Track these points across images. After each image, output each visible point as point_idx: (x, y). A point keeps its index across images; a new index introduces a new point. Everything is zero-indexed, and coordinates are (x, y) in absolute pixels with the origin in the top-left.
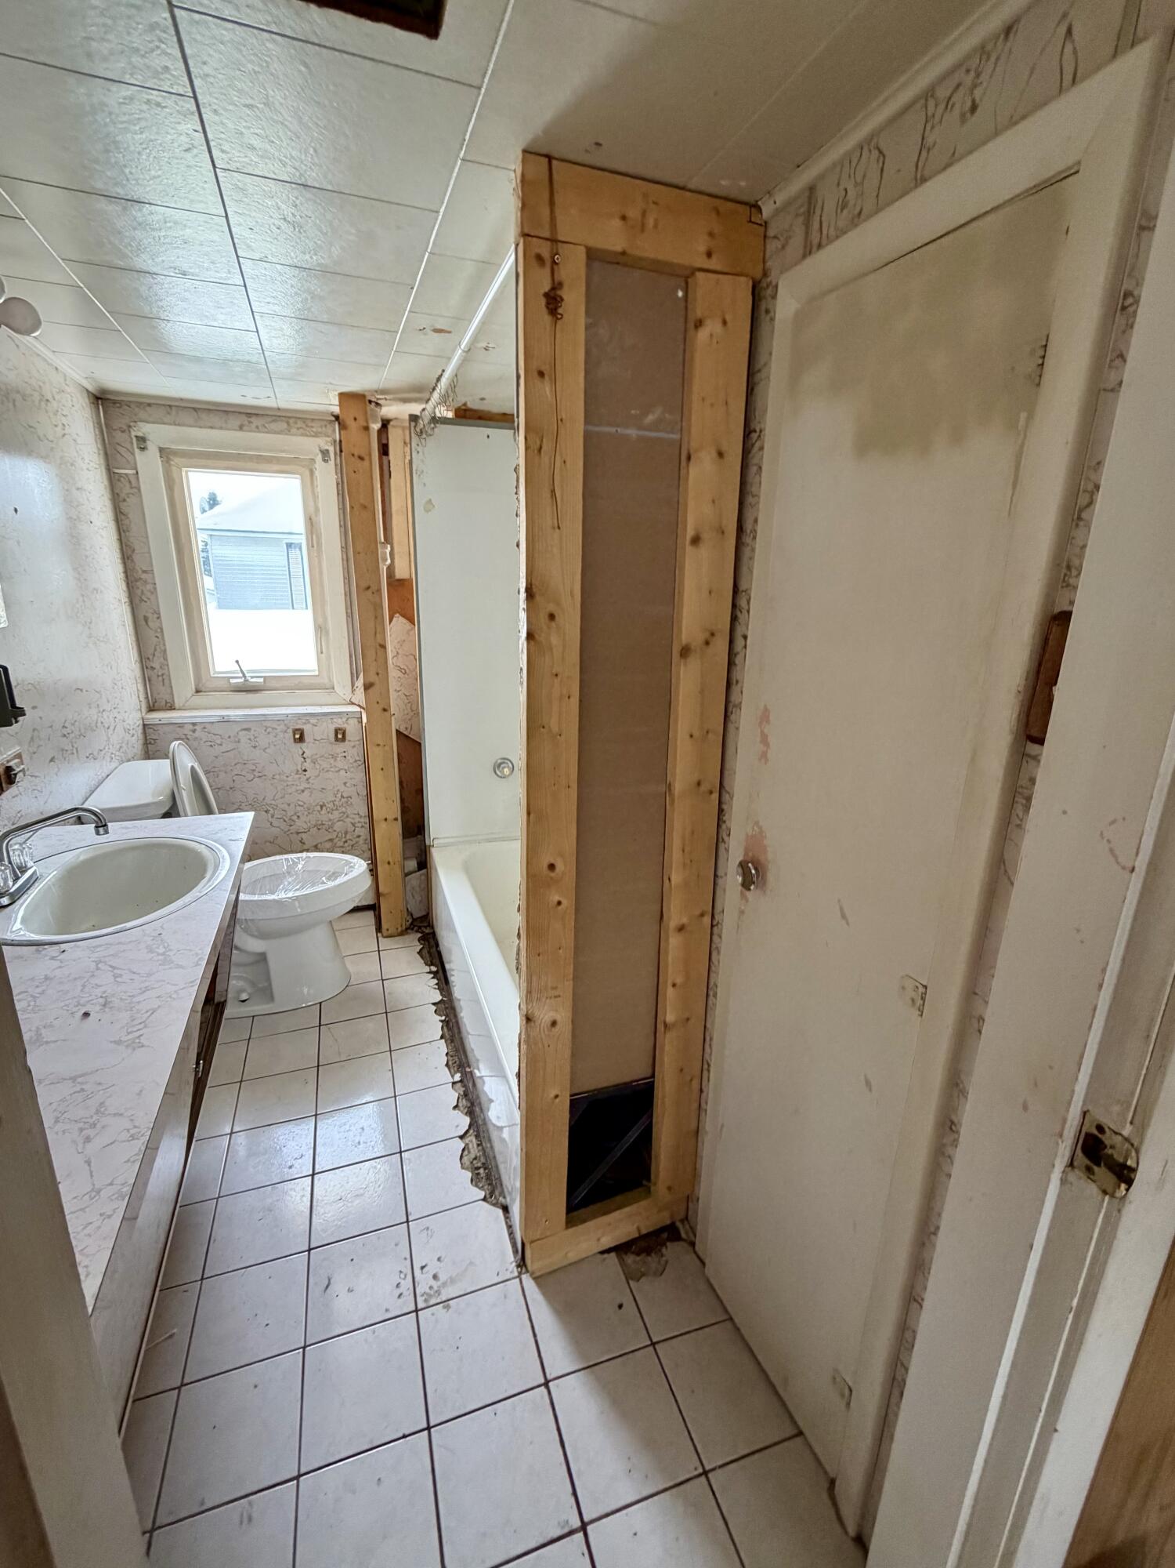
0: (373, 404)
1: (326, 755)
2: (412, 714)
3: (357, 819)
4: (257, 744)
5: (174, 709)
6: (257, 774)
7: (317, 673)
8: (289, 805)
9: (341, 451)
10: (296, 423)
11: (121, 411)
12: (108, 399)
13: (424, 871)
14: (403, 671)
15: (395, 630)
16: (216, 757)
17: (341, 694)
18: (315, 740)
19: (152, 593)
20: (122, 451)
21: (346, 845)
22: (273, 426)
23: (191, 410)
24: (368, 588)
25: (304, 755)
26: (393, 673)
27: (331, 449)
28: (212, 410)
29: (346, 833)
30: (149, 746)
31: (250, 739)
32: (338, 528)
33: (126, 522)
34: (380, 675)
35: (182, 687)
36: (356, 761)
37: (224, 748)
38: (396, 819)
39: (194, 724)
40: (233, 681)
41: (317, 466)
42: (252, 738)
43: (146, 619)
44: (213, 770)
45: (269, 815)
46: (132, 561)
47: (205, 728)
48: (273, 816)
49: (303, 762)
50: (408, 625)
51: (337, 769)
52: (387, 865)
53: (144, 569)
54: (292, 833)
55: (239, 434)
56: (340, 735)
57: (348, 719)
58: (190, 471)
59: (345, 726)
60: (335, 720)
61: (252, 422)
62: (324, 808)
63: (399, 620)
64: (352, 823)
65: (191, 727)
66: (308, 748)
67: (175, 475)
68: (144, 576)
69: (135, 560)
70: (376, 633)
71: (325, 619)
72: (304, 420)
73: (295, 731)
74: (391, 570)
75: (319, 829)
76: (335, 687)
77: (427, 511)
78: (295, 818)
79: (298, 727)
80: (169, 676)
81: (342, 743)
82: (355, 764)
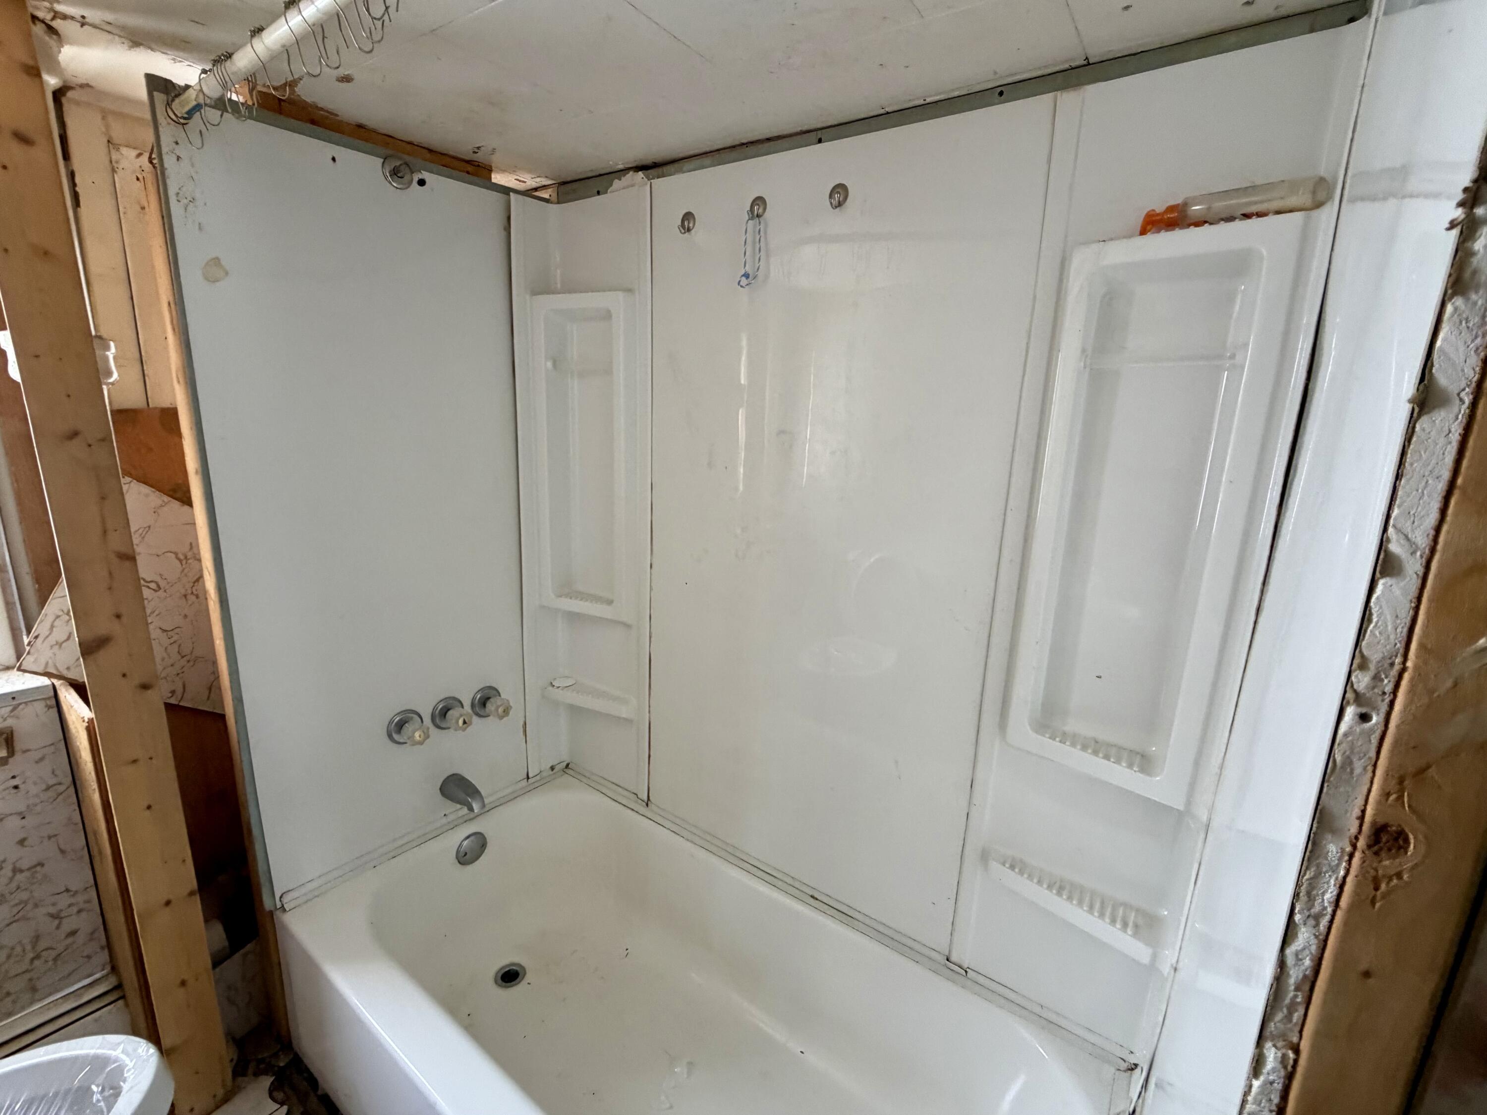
0: (41, 26)
21: (38, 963)
29: (36, 938)
34: (124, 619)
50: (162, 498)
52: (178, 989)
59: (10, 722)
64: (52, 914)
70: (106, 531)
77: (209, 279)
81: (11, 760)
82: (51, 794)
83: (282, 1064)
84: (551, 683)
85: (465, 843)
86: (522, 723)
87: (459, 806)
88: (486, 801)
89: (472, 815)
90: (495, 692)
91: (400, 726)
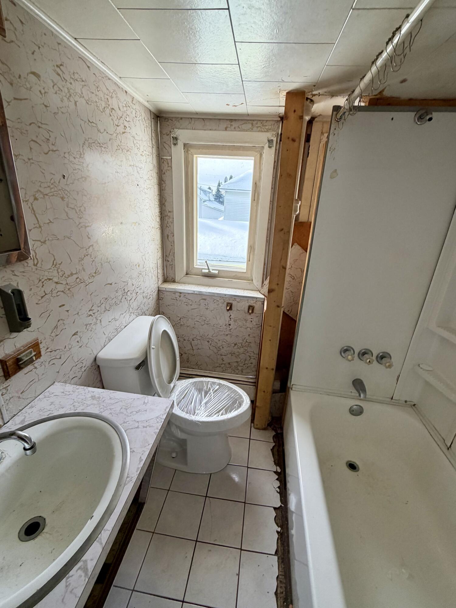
0: (309, 100)
1: (242, 319)
2: (293, 303)
3: (252, 355)
4: (208, 308)
5: (175, 282)
6: (206, 323)
7: (245, 271)
8: (219, 341)
9: (281, 141)
10: (257, 123)
11: (168, 123)
12: (163, 117)
13: (283, 394)
14: (293, 278)
15: (294, 251)
16: (189, 311)
17: (255, 284)
18: (237, 310)
19: (172, 223)
20: (167, 147)
21: (244, 366)
22: (244, 127)
23: (202, 119)
24: (282, 230)
25: (231, 317)
26: (287, 278)
27: (275, 139)
28: (212, 119)
29: (246, 360)
30: (160, 301)
31: (205, 305)
32: (271, 189)
33: (164, 185)
34: (279, 285)
35: (180, 272)
36: (257, 325)
37: (192, 307)
38: (273, 369)
39: (180, 293)
40: (203, 271)
41: (264, 151)
42: (206, 304)
43: (168, 236)
44: (186, 317)
45: (209, 344)
46: (165, 206)
47: (185, 296)
48: (210, 345)
49: (229, 321)
50: (301, 250)
51: (246, 327)
52: (263, 393)
53: (169, 210)
54: (219, 355)
55: (225, 133)
56: (251, 308)
57: (256, 301)
58: (199, 157)
59: (254, 305)
60: (250, 301)
61: (232, 125)
62: (236, 346)
63: (297, 247)
64: (249, 356)
65: (179, 294)
66: (233, 313)
67: (190, 159)
68: (169, 214)
69: (166, 205)
70: (281, 259)
71: (254, 243)
72: (262, 121)
73: (228, 304)
74: (297, 217)
75: (232, 355)
76: (254, 281)
77: (331, 177)
78: (221, 347)
79: (230, 302)
80: (175, 265)
81: (252, 314)
82: (256, 326)
83: (279, 432)
84: (419, 365)
85: (355, 407)
86: (397, 375)
87: (357, 392)
88: (367, 396)
89: (359, 398)
90: (388, 356)
91: (346, 351)
